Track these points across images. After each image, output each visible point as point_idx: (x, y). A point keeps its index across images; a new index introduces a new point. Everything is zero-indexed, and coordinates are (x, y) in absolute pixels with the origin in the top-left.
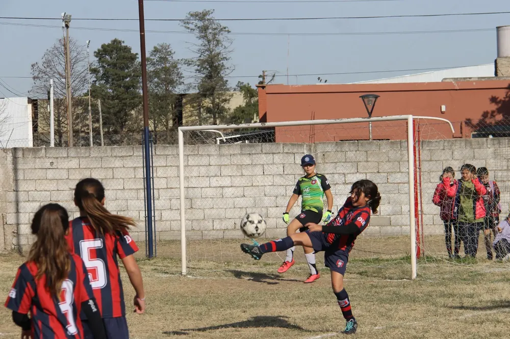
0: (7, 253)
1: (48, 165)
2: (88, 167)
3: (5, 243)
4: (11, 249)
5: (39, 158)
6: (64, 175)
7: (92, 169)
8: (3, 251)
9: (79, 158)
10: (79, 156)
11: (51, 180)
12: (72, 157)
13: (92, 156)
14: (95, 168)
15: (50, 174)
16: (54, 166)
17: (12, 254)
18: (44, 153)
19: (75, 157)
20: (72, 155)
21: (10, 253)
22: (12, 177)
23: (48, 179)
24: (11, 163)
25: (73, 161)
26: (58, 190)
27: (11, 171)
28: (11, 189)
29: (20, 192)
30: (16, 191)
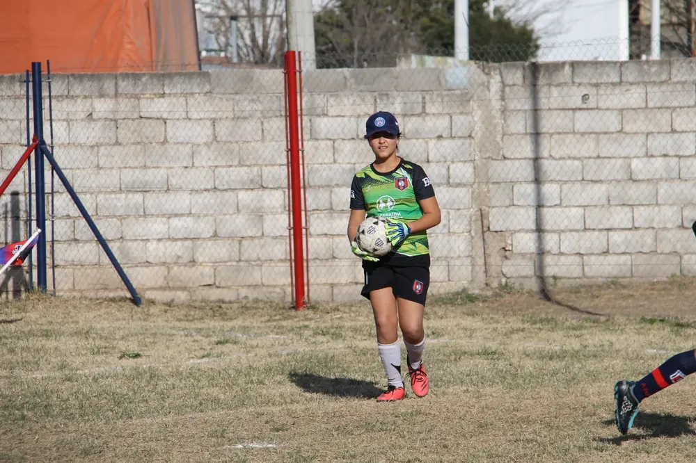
0: (489, 293)
1: (577, 102)
2: (667, 104)
3: (486, 272)
4: (500, 284)
5: (558, 85)
6: (613, 122)
7: (674, 109)
8: (482, 289)
9: (645, 84)
10: (646, 79)
11: (583, 134)
12: (631, 84)
13: (674, 80)
14: (681, 107)
15: (583, 121)
16: (591, 103)
17: (501, 296)
18: (570, 73)
19: (639, 83)
20: (631, 79)
21: (496, 295)
22: (500, 128)
23: (578, 133)
24: (498, 97)
25: (633, 91)
26: (598, 157)
27: (498, 115)
28: (499, 154)
29: (517, 162)
30: (508, 159)
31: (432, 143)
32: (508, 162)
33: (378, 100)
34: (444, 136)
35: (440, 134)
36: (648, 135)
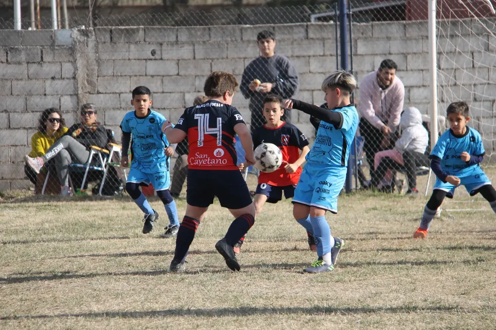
1: (148, 55)
2: (208, 57)
5: (134, 43)
6: (172, 69)
7: (213, 59)
9: (194, 42)
10: (194, 40)
11: (152, 76)
12: (184, 43)
14: (217, 59)
15: (152, 68)
16: (157, 56)
18: (143, 35)
19: (189, 43)
20: (184, 40)
22: (96, 72)
23: (149, 76)
24: (94, 51)
25: (185, 48)
26: (163, 92)
27: (95, 62)
28: (95, 90)
29: (107, 95)
30: (101, 93)
31: (48, 83)
32: (101, 95)
33: (9, 52)
34: (56, 77)
35: (53, 76)
36: (196, 76)
